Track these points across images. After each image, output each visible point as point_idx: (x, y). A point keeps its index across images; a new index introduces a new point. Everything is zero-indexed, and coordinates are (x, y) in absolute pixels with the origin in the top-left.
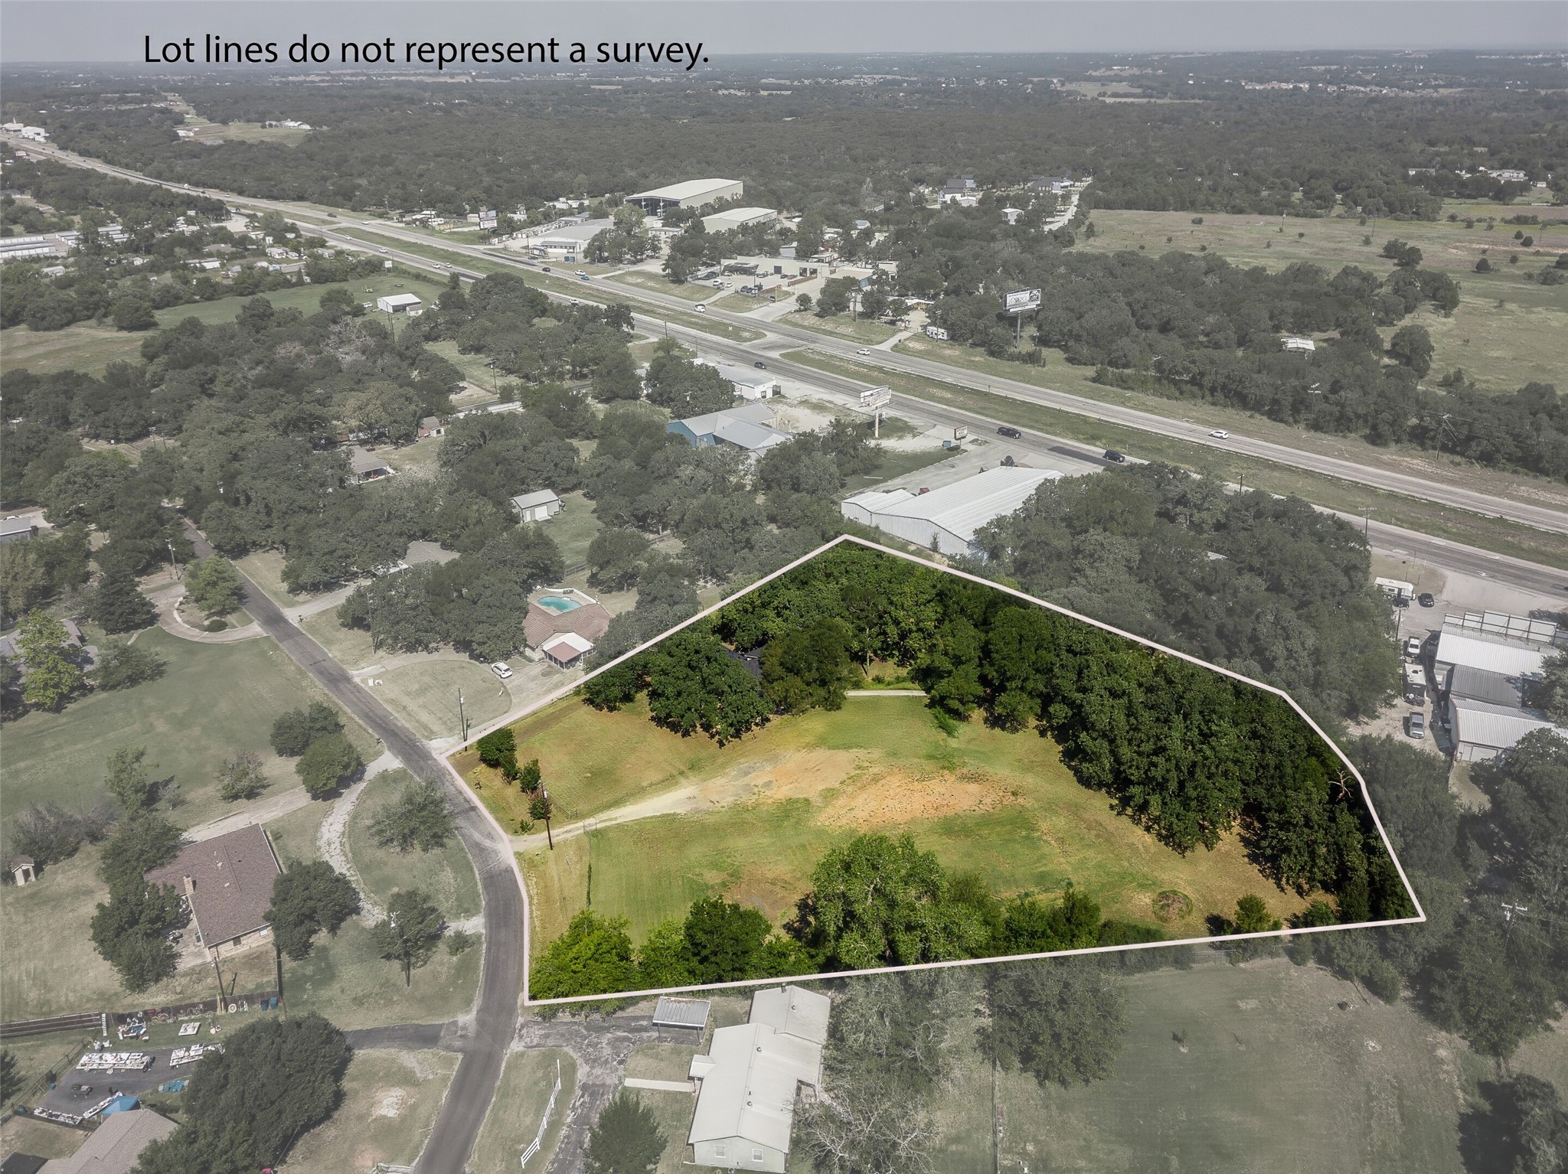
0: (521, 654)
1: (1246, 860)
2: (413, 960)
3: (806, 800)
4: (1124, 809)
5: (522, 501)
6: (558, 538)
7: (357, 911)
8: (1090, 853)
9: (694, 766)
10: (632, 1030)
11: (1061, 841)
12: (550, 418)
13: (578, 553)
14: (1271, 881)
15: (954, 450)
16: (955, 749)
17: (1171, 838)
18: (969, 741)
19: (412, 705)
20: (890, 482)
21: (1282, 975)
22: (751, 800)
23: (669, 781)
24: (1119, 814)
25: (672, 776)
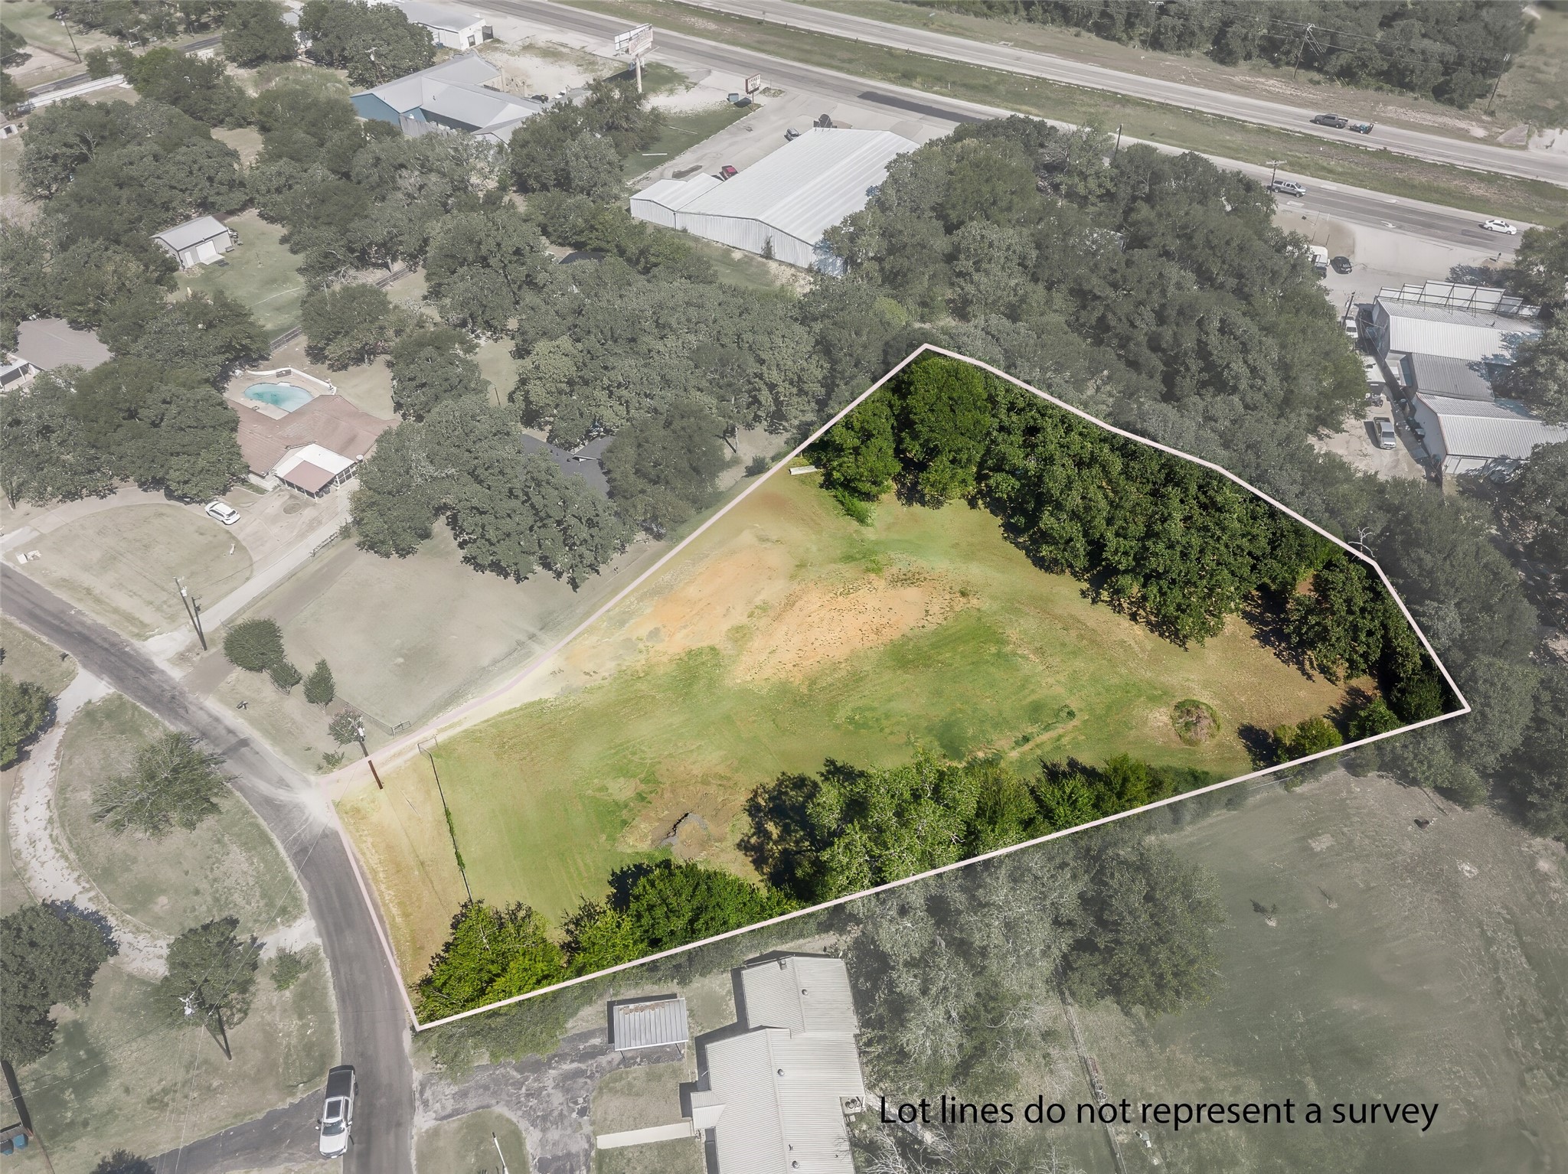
0: (244, 482)
1: (1257, 642)
2: (225, 1012)
3: (713, 649)
4: (1098, 594)
5: (172, 238)
6: (240, 291)
7: (113, 949)
8: (1079, 664)
9: (547, 623)
10: (585, 1056)
11: (1040, 651)
12: (175, 102)
13: (279, 309)
14: (1293, 667)
15: (744, 105)
16: (877, 543)
17: (1166, 626)
18: (889, 528)
19: (100, 585)
20: (678, 160)
21: (1344, 794)
22: (637, 662)
23: (518, 653)
24: (1094, 602)
25: (520, 643)
